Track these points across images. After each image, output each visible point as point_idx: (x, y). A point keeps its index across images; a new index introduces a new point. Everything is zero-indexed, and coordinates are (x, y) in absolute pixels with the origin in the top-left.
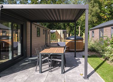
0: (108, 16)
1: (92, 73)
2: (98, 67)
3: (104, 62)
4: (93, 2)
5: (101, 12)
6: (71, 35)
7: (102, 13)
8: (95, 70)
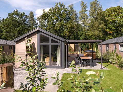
0: (114, 31)
1: (104, 68)
2: (106, 66)
3: (109, 64)
4: (99, 20)
5: (106, 28)
6: (86, 50)
7: (108, 29)
8: (105, 67)
